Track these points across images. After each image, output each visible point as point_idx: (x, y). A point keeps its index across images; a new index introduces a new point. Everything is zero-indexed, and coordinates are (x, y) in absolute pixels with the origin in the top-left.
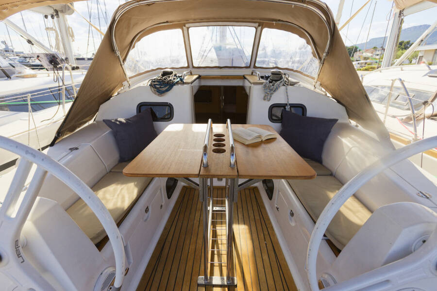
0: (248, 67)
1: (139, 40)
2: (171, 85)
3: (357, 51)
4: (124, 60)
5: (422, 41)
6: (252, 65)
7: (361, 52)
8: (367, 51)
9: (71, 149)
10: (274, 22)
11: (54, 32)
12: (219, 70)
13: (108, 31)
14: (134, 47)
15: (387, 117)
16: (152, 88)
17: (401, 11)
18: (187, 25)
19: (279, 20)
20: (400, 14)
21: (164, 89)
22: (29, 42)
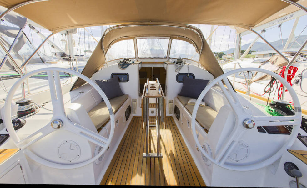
0: (166, 58)
1: (113, 44)
2: (128, 64)
3: (223, 55)
4: (106, 53)
5: (251, 47)
6: (168, 57)
7: (226, 55)
8: (228, 55)
9: (80, 92)
10: (177, 37)
11: (65, 42)
12: (151, 59)
13: (100, 41)
14: (110, 47)
15: (235, 83)
16: (119, 66)
17: (239, 34)
18: (136, 38)
19: (180, 36)
20: (239, 35)
21: (125, 66)
22: (52, 46)
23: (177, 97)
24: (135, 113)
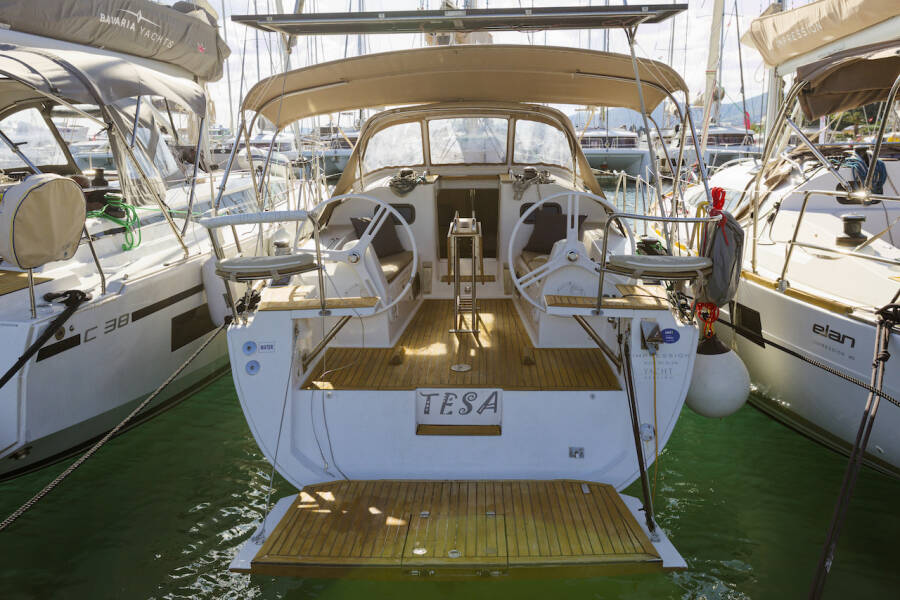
0: (504, 164)
2: (413, 185)
6: (509, 160)
9: (333, 239)
18: (427, 118)
20: (776, 72)
21: (406, 189)
23: (522, 256)
24: (429, 293)
